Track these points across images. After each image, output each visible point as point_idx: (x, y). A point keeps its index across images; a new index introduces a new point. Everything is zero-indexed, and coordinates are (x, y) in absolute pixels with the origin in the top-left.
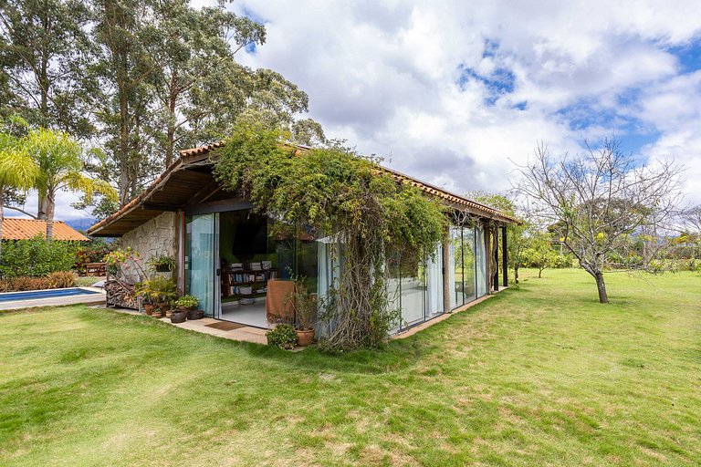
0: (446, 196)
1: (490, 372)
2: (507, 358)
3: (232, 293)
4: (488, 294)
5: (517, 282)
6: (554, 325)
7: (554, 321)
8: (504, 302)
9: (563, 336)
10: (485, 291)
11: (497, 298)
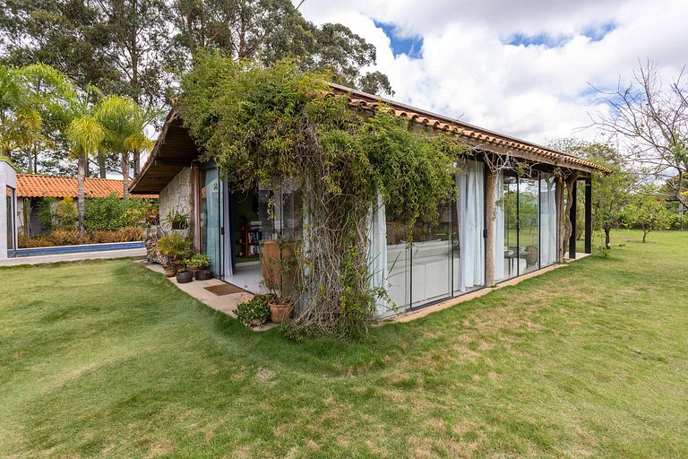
0: (468, 133)
1: (500, 394)
2: (541, 368)
3: (252, 252)
4: (559, 263)
5: (608, 248)
6: (642, 315)
7: (645, 308)
8: (577, 276)
9: (651, 335)
10: (554, 259)
11: (569, 270)
